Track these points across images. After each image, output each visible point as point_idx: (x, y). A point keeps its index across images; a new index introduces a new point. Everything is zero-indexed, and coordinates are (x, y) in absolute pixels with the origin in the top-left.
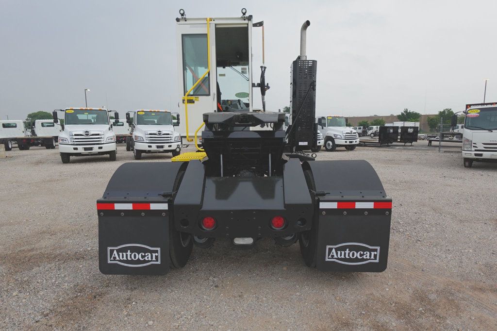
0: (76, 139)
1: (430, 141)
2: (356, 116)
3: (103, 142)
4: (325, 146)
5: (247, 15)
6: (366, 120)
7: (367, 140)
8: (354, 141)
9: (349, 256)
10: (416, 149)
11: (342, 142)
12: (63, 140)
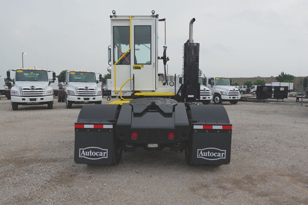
0: (24, 92)
1: (298, 98)
2: (243, 77)
3: (44, 95)
4: (214, 100)
5: (155, 14)
6: (249, 81)
7: (248, 96)
8: (237, 96)
9: (210, 155)
10: (285, 104)
11: (227, 98)
12: (14, 93)
